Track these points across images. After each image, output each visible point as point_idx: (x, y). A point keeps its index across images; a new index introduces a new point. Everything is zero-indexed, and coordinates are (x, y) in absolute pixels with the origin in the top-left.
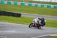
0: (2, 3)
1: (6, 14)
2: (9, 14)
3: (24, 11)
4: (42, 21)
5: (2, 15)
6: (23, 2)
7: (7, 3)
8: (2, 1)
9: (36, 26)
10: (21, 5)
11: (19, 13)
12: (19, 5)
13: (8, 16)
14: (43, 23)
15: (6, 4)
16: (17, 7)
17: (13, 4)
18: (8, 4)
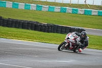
0: (51, 10)
1: (57, 30)
2: (63, 30)
3: (90, 24)
4: (83, 39)
5: (51, 32)
6: (89, 8)
7: (59, 10)
8: (51, 6)
9: (71, 47)
10: (84, 14)
11: (80, 28)
12: (82, 13)
13: (61, 33)
14: (84, 43)
15: (59, 12)
16: (78, 17)
17: (71, 12)
18: (60, 12)
